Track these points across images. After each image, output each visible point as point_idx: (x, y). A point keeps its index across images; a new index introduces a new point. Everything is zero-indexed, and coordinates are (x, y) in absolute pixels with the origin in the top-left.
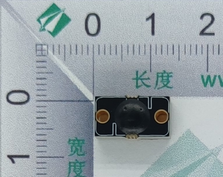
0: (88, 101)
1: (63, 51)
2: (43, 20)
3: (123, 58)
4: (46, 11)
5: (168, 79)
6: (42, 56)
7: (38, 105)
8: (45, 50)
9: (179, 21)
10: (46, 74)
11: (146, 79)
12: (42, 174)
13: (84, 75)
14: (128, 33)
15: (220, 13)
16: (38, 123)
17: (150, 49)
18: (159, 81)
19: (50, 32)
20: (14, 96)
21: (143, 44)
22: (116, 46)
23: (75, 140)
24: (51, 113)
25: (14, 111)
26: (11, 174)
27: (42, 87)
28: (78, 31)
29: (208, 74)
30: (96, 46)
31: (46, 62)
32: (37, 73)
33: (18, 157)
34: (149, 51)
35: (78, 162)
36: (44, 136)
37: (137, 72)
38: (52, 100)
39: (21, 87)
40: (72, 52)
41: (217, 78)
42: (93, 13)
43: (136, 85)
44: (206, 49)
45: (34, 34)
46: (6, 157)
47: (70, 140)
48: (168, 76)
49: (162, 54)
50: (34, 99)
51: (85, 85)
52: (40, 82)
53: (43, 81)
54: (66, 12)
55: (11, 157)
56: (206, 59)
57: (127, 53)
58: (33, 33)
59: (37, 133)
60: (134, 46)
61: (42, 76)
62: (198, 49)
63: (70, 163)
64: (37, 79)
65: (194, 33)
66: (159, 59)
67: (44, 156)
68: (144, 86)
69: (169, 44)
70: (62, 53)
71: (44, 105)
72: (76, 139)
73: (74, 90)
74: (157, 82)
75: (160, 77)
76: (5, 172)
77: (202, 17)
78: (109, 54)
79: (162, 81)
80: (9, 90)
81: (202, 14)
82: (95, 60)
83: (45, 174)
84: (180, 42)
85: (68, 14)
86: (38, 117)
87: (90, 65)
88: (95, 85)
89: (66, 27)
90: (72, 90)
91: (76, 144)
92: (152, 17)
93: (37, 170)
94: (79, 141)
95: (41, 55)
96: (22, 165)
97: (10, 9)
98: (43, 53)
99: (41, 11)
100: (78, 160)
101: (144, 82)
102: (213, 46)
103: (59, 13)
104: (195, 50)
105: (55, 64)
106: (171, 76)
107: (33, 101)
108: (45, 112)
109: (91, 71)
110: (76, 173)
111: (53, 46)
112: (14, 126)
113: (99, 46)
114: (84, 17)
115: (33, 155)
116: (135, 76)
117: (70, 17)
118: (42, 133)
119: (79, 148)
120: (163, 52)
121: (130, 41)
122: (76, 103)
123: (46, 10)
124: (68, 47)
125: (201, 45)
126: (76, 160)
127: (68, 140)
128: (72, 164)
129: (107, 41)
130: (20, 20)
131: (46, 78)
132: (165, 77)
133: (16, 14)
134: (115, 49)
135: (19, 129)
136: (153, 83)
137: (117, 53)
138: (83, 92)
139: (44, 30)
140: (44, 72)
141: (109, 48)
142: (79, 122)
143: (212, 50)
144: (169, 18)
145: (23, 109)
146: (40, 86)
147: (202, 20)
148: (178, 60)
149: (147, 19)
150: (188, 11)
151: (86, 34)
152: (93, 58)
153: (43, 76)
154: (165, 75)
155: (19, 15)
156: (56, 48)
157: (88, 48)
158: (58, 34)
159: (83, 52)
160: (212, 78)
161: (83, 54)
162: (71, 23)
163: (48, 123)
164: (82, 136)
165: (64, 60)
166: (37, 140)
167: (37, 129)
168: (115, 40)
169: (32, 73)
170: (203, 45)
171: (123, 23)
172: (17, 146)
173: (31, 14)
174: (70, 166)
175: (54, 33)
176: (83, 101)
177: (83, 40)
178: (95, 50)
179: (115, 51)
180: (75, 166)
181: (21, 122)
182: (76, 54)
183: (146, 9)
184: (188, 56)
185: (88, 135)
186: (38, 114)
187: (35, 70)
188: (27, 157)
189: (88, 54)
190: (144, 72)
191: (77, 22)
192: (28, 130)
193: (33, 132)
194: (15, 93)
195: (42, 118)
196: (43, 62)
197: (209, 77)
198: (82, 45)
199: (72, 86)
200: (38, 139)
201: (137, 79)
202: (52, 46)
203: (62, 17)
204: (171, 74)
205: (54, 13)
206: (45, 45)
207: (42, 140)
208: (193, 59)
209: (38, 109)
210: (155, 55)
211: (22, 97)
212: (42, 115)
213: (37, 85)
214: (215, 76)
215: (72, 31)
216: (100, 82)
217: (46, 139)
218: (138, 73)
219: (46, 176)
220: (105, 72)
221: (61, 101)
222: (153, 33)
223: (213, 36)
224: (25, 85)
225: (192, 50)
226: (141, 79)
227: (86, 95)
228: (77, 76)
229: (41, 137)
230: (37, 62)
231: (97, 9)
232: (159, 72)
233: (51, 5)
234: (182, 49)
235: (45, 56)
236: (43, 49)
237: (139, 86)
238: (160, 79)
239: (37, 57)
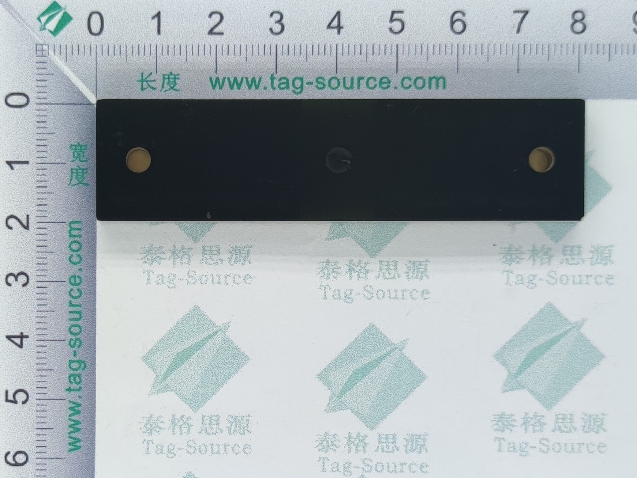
0: (90, 104)
1: (65, 52)
2: (43, 19)
3: (128, 58)
4: (47, 10)
5: (175, 81)
6: (43, 56)
7: (38, 109)
8: (45, 51)
9: (187, 20)
10: (47, 76)
11: (152, 81)
12: (42, 181)
13: (87, 77)
14: (133, 32)
15: (229, 11)
16: (38, 128)
17: (155, 49)
18: (165, 83)
19: (50, 31)
20: (13, 99)
21: (149, 44)
22: (120, 46)
23: (77, 146)
24: (52, 117)
25: (13, 115)
26: (9, 181)
27: (41, 89)
28: (80, 31)
29: (216, 76)
30: (99, 46)
31: (46, 63)
32: (37, 75)
33: (18, 163)
34: (155, 51)
35: (80, 169)
36: (44, 141)
37: (142, 74)
38: (53, 103)
39: (20, 90)
40: (74, 52)
41: (226, 80)
42: (96, 11)
43: (141, 87)
44: (215, 49)
45: (34, 34)
46: (5, 162)
47: (72, 146)
48: (175, 78)
49: (168, 54)
50: (34, 102)
51: (87, 87)
52: (40, 83)
53: (44, 83)
54: (67, 10)
55: (9, 163)
56: (215, 60)
57: (131, 54)
58: (32, 32)
59: (37, 138)
60: (139, 46)
61: (42, 77)
62: (206, 50)
63: (72, 169)
64: (38, 81)
65: (203, 32)
66: (165, 60)
67: (44, 162)
68: (149, 89)
69: (175, 45)
70: (64, 54)
71: (45, 108)
72: (79, 144)
73: (76, 93)
74: (163, 84)
75: (167, 79)
76: (4, 179)
77: (210, 16)
78: (113, 54)
79: (168, 84)
80: (7, 93)
81: (212, 12)
82: (97, 61)
83: (46, 181)
84: (188, 42)
85: (70, 12)
86: (38, 121)
87: (93, 66)
88: (98, 87)
89: (67, 26)
90: (74, 93)
91: (79, 149)
92: (158, 15)
93: (37, 176)
94: (81, 146)
95: (41, 55)
96: (21, 171)
97: (9, 8)
98: (43, 53)
99: (42, 9)
100: (80, 166)
101: (150, 84)
102: (222, 46)
103: (60, 11)
104: (203, 51)
105: (56, 65)
106: (178, 78)
107: (32, 104)
108: (46, 116)
109: (94, 72)
110: (78, 180)
111: (54, 46)
112: (13, 130)
113: (102, 46)
114: (86, 16)
115: (33, 161)
116: (140, 78)
117: (71, 15)
118: (42, 138)
119: (81, 154)
120: (169, 52)
121: (134, 41)
122: (78, 106)
123: (47, 8)
124: (69, 47)
125: (209, 45)
126: (78, 166)
127: (70, 145)
128: (74, 171)
129: (110, 41)
130: (19, 18)
131: (47, 79)
132: (171, 79)
133: (16, 13)
134: (119, 49)
135: (18, 134)
136: (159, 86)
137: (122, 54)
138: (85, 94)
139: (44, 29)
140: (44, 73)
141: (113, 48)
142: (81, 126)
143: (221, 50)
144: (176, 17)
145: (23, 112)
146: (41, 88)
147: (211, 18)
148: (185, 61)
149: (153, 18)
150: (196, 9)
151: (89, 33)
152: (96, 59)
153: (44, 78)
154: (172, 77)
155: (18, 13)
156: (57, 48)
157: (90, 48)
158: (59, 34)
159: (86, 53)
160: (221, 80)
161: (86, 55)
162: (72, 22)
163: (49, 128)
164: (84, 142)
165: (65, 61)
166: (37, 146)
167: (37, 134)
168: (119, 40)
169: (32, 75)
170: (211, 46)
171: (127, 22)
172: (16, 151)
173: (31, 12)
174: (72, 173)
175: (55, 32)
176: (85, 104)
177: (86, 39)
178: (98, 50)
179: (119, 52)
180: (77, 173)
181: (20, 126)
182: (79, 55)
183: (152, 7)
184: (196, 57)
185: (91, 141)
186: (38, 118)
187: (35, 72)
188: (27, 163)
189: (90, 55)
190: (149, 73)
191: (79, 21)
192: (27, 135)
193: (33, 136)
194: (14, 95)
195: (43, 122)
196: (43, 63)
197: (218, 79)
198: (85, 45)
199: (74, 89)
200: (39, 144)
201: (142, 81)
202: (52, 46)
203: (63, 15)
204: (178, 76)
205: (55, 11)
206: (45, 45)
207: (42, 145)
208: (201, 60)
209: (38, 113)
210: (161, 55)
211: (21, 100)
212: (43, 119)
213: (37, 87)
214: (224, 78)
215: (74, 30)
216: (103, 84)
217: (46, 144)
218: (144, 75)
219: (47, 183)
220: (108, 73)
221: (63, 104)
222: (159, 32)
223: (222, 36)
224: (24, 87)
225: (200, 51)
226: (147, 81)
227: (89, 98)
228: (79, 77)
229: (41, 142)
230: (37, 63)
231: (100, 8)
232: (165, 74)
233: (52, 3)
234: (189, 49)
235: (45, 56)
236: (43, 49)
237: (145, 89)
238: (166, 81)
239: (37, 58)
